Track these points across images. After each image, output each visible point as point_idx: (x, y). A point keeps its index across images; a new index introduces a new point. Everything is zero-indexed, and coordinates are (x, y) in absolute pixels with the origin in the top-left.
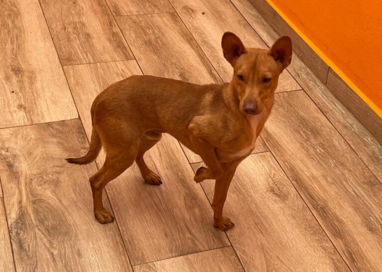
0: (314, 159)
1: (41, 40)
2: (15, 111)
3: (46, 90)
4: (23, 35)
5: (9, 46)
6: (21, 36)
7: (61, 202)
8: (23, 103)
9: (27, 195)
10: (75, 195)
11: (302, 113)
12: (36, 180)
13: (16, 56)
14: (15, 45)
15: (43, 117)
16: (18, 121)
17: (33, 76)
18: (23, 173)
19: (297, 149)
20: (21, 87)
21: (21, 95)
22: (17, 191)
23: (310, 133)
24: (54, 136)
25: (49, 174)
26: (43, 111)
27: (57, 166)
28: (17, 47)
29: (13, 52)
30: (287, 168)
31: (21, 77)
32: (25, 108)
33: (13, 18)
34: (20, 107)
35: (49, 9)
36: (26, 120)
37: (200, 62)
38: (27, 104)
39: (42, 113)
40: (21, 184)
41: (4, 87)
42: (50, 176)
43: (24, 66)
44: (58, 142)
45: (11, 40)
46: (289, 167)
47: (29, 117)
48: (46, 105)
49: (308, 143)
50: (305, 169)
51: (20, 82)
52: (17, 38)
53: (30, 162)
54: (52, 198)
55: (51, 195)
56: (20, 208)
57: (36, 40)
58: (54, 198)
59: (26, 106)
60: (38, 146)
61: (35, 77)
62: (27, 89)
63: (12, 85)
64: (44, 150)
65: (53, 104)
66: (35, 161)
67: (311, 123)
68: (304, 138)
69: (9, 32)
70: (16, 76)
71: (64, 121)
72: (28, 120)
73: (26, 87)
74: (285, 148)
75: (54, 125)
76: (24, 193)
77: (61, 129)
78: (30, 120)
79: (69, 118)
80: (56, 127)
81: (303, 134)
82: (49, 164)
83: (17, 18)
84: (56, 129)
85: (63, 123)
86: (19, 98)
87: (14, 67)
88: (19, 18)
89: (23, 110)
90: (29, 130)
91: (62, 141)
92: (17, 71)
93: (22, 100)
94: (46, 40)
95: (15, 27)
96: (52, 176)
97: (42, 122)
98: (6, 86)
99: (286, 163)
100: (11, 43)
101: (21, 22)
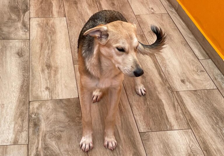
0: (220, 138)
1: (65, 48)
2: (44, 91)
3: (63, 79)
4: (55, 45)
5: (47, 51)
6: (54, 45)
7: (60, 150)
8: (49, 86)
9: (42, 144)
10: (69, 146)
11: (216, 105)
12: (48, 134)
13: (49, 57)
14: (50, 51)
15: (58, 95)
16: (44, 97)
17: (57, 70)
18: (42, 129)
19: (209, 129)
20: (49, 76)
21: (48, 81)
22: (37, 141)
23: (219, 119)
24: (62, 108)
25: (56, 132)
26: (59, 91)
27: (61, 127)
28: (51, 52)
29: (48, 55)
30: (201, 141)
31: (50, 71)
32: (49, 89)
33: (51, 34)
34: (47, 88)
35: (72, 30)
36: (49, 97)
37: (154, 66)
38: (51, 87)
39: (58, 93)
40: (40, 137)
41: (40, 76)
42: (57, 133)
43: (53, 64)
44: (64, 112)
45: (48, 48)
46: (202, 141)
47: (50, 95)
48: (61, 88)
49: (217, 126)
50: (213, 143)
51: (49, 73)
52: (52, 46)
53: (46, 123)
54: (55, 147)
55: (55, 145)
56: (37, 151)
57: (62, 48)
58: (56, 147)
59: (50, 88)
60: (52, 113)
61: (58, 71)
62: (52, 78)
63: (44, 75)
64: (55, 116)
65: (65, 88)
66: (50, 122)
67: (221, 112)
68: (215, 122)
69: (48, 42)
70: (47, 69)
71: (69, 99)
72: (50, 97)
73: (52, 76)
74: (201, 127)
75: (63, 101)
76: (40, 142)
77: (67, 103)
78: (51, 97)
79: (73, 97)
80: (65, 102)
81: (214, 119)
82: (57, 125)
83: (54, 35)
84: (65, 104)
85: (68, 100)
86: (47, 83)
87: (47, 64)
88: (55, 35)
89: (48, 90)
90: (49, 103)
91: (67, 111)
92: (49, 66)
93: (49, 84)
94: (68, 48)
95: (52, 40)
96: (58, 133)
97: (57, 98)
98: (41, 75)
99: (201, 138)
100: (48, 50)
101: (56, 37)
